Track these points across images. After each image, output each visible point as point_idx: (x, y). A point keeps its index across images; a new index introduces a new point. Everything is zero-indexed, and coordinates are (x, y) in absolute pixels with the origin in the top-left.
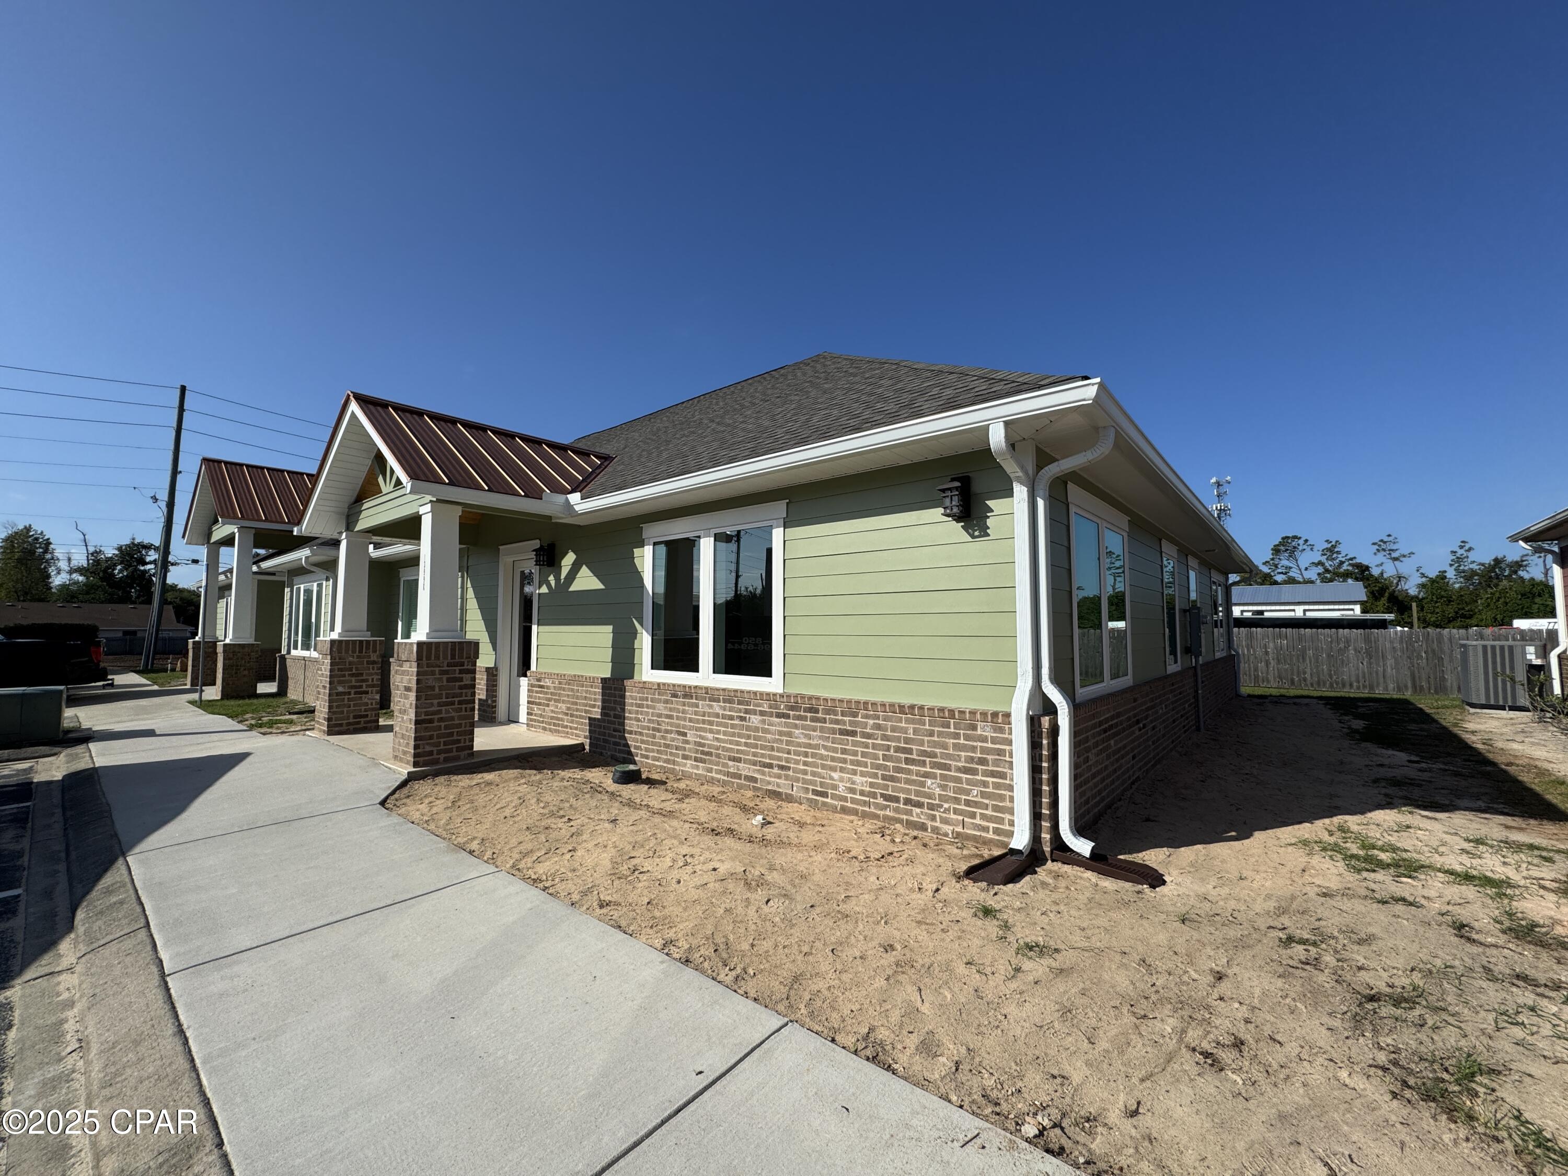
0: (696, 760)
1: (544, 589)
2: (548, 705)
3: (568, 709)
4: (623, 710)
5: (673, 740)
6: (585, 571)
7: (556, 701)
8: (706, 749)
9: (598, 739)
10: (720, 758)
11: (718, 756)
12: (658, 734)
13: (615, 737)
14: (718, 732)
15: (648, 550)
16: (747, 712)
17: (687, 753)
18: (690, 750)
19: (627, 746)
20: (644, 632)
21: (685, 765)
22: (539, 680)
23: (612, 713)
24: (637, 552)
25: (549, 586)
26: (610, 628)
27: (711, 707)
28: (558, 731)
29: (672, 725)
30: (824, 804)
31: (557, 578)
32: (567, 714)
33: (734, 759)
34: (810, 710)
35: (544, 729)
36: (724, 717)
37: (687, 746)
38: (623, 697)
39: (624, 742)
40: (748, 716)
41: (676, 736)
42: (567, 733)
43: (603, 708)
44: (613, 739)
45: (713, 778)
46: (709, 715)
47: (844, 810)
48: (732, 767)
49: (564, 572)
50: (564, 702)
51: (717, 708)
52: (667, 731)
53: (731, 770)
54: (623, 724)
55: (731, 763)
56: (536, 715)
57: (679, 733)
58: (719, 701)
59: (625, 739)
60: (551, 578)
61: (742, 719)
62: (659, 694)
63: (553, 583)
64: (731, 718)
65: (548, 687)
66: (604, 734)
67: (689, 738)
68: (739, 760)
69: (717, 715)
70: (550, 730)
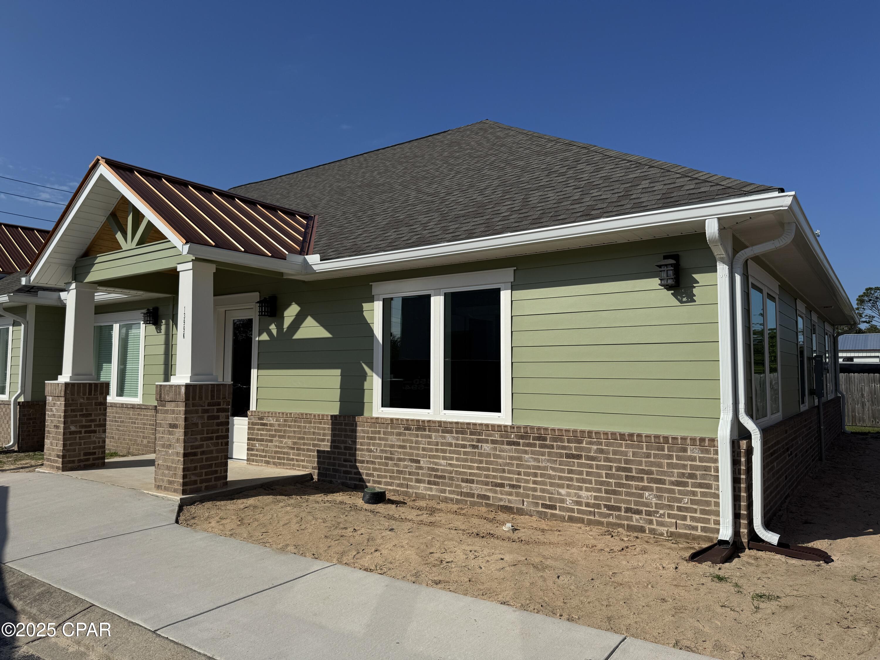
0: (429, 483)
1: (265, 337)
2: (271, 441)
3: (294, 443)
4: (355, 443)
5: (406, 467)
6: (309, 321)
7: (280, 437)
8: (439, 474)
9: (327, 469)
10: (453, 480)
11: (451, 479)
12: (390, 462)
13: (346, 466)
14: (451, 459)
15: (378, 306)
16: (479, 441)
17: (420, 477)
18: (423, 475)
19: (359, 474)
20: (374, 375)
21: (418, 488)
22: (261, 419)
23: (342, 446)
24: (366, 306)
25: (270, 334)
26: (338, 372)
27: (444, 438)
28: (284, 464)
29: (405, 454)
30: (553, 515)
31: (280, 327)
32: (293, 448)
33: (467, 481)
34: (539, 438)
35: (268, 463)
36: (457, 445)
37: (420, 471)
38: (355, 431)
39: (355, 470)
40: (480, 444)
41: (410, 464)
42: (294, 465)
43: (333, 441)
44: (344, 469)
45: (446, 498)
46: (443, 444)
47: (571, 519)
48: (465, 487)
49: (287, 322)
50: (289, 437)
51: (449, 438)
52: (400, 460)
53: (465, 490)
54: (355, 455)
55: (464, 484)
56: (257, 450)
57: (412, 461)
58: (451, 433)
59: (357, 468)
60: (273, 328)
61: (474, 447)
62: (392, 428)
63: (274, 332)
64: (464, 446)
65: (271, 425)
66: (334, 464)
67: (422, 464)
68: (472, 482)
69: (450, 445)
70: (274, 464)
